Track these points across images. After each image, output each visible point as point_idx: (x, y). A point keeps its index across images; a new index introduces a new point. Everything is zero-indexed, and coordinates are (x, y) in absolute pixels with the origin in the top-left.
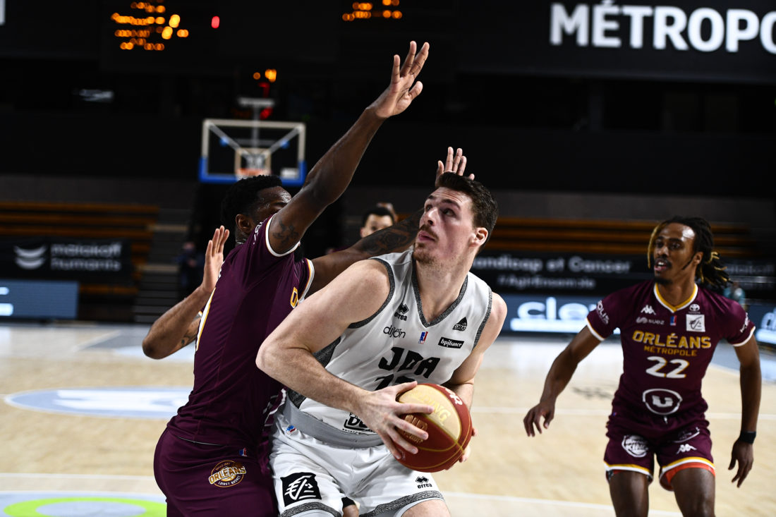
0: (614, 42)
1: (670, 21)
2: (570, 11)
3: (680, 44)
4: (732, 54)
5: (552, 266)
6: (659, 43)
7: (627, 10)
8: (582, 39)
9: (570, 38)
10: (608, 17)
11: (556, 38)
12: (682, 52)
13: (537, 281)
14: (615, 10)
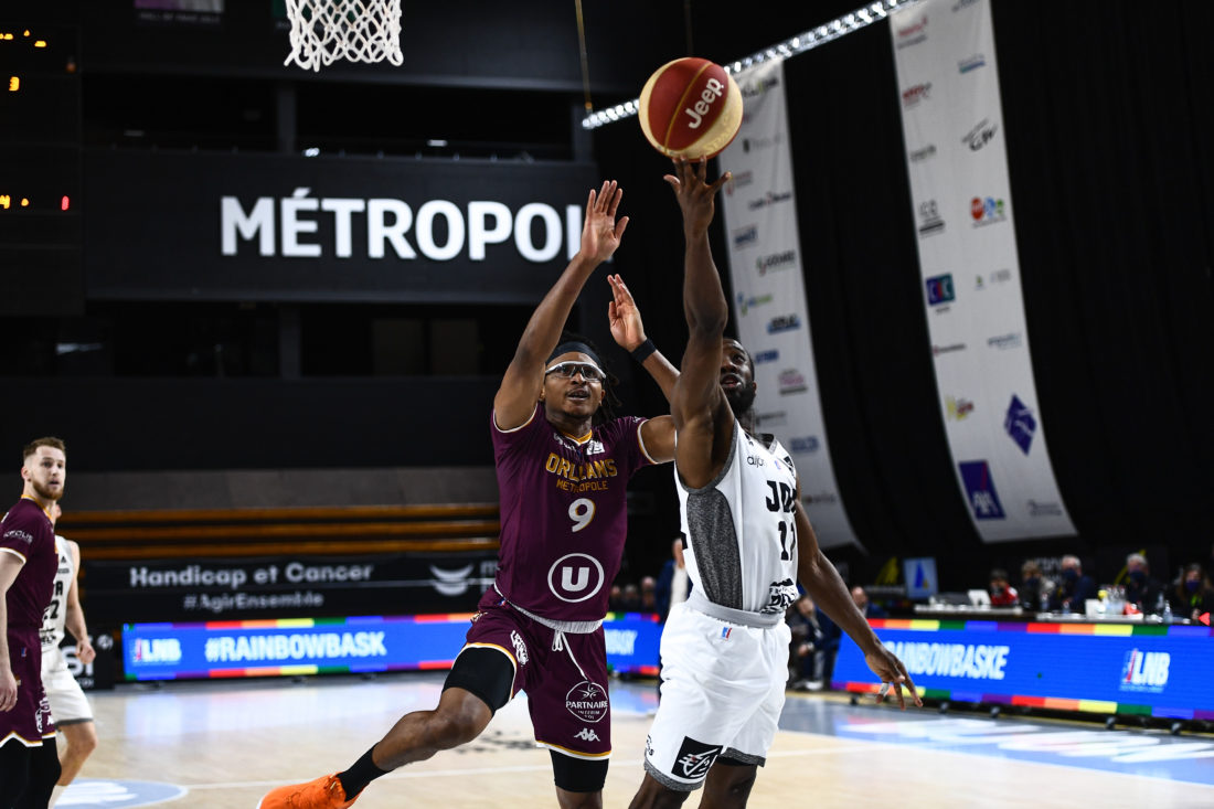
0: (314, 250)
1: (390, 219)
2: (248, 209)
3: (405, 251)
4: (477, 262)
5: (260, 576)
6: (376, 250)
7: (328, 204)
8: (267, 248)
9: (249, 246)
10: (302, 215)
11: (229, 247)
12: (408, 261)
13: (240, 600)
14: (312, 204)
